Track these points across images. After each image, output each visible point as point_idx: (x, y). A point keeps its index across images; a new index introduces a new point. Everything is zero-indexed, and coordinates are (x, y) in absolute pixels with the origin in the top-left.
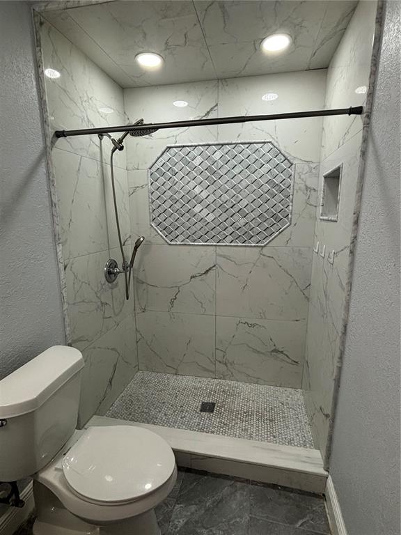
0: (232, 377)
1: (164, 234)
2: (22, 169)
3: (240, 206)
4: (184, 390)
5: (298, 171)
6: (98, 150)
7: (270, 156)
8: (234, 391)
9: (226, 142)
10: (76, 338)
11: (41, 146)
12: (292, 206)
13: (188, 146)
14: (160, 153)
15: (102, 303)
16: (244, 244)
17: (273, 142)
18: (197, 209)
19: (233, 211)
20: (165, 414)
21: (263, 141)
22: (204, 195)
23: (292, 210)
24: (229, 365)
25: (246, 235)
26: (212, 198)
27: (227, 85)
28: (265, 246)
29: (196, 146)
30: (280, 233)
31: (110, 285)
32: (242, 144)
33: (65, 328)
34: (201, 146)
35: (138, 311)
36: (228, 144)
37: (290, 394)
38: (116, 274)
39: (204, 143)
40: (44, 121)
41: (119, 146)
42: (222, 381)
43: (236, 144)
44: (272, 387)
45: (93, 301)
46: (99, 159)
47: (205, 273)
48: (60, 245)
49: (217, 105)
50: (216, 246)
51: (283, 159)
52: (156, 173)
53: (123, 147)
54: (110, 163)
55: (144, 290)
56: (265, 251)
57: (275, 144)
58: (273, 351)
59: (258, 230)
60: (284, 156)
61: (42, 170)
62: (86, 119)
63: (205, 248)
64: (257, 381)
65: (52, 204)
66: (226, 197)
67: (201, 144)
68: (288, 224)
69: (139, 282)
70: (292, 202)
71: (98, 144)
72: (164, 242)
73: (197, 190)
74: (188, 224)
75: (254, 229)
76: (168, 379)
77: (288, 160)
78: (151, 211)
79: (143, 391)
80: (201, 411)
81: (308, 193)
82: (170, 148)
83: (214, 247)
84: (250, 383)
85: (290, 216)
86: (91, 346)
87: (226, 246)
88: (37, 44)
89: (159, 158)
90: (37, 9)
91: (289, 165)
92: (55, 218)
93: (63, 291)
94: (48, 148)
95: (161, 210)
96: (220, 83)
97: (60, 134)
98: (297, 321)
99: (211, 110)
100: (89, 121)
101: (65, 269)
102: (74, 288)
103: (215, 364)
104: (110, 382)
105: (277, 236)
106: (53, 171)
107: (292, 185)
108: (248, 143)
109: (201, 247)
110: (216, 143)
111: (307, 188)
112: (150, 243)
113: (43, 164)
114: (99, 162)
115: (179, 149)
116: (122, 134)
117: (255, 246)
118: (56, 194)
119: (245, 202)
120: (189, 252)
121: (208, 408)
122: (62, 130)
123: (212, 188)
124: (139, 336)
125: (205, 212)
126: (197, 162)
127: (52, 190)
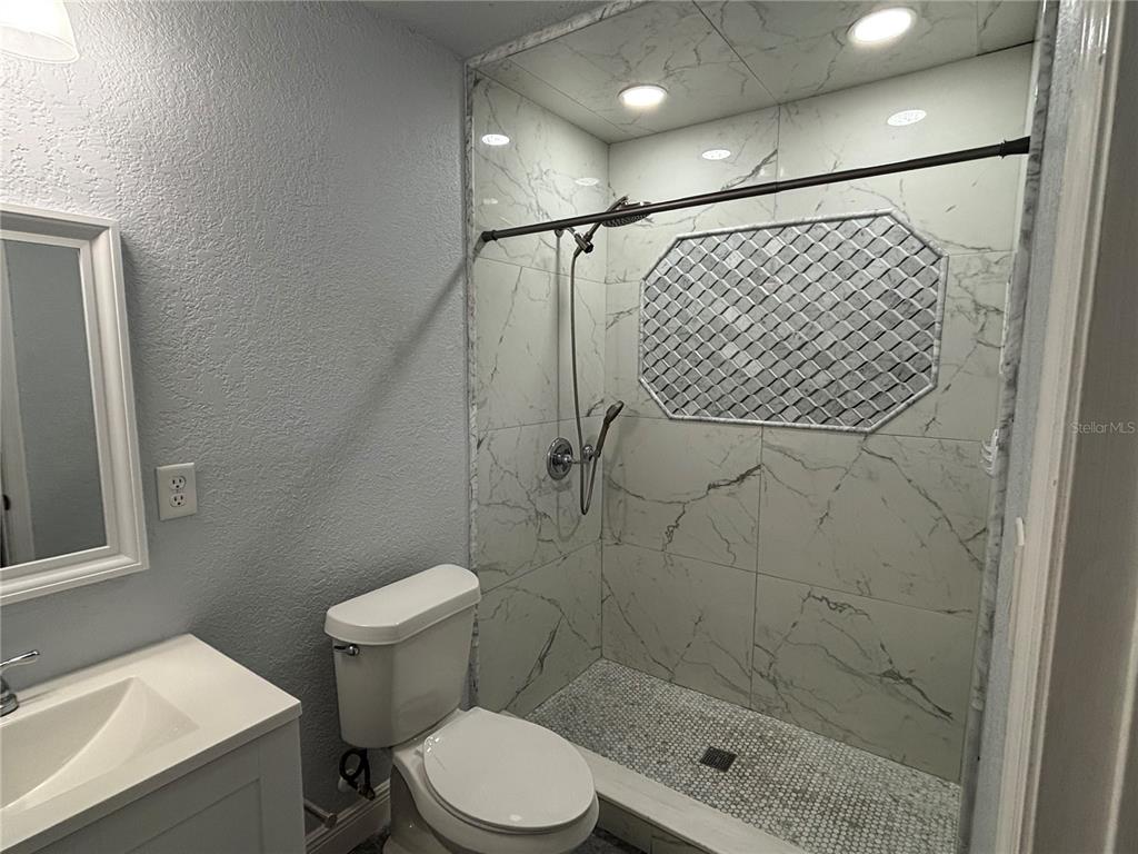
0: (786, 713)
1: (662, 398)
2: (429, 292)
3: (818, 345)
4: (679, 715)
5: (955, 272)
6: (554, 254)
7: (887, 242)
8: (782, 741)
9: (792, 221)
10: (486, 562)
11: (460, 256)
12: (940, 347)
13: (716, 234)
14: (665, 250)
15: (537, 512)
16: (824, 426)
17: (894, 212)
18: (727, 352)
19: (802, 356)
20: (629, 748)
21: (872, 212)
22: (743, 324)
23: (939, 356)
24: (780, 685)
25: (830, 406)
26: (759, 329)
27: (797, 113)
28: (873, 432)
29: (731, 233)
30: (909, 405)
31: (555, 483)
32: (826, 221)
33: (470, 541)
34: (741, 231)
35: (608, 540)
36: (795, 224)
37: (924, 785)
38: (567, 467)
39: (747, 226)
40: (467, 220)
41: (585, 245)
42: (763, 718)
43: (813, 223)
44: (880, 759)
45: (523, 505)
46: (552, 268)
47: (738, 480)
48: (475, 407)
49: (775, 152)
50: (762, 425)
51: (918, 245)
52: (654, 285)
53: (592, 246)
54: (570, 273)
55: (620, 502)
56: (873, 444)
57: (901, 217)
58: (884, 675)
59: (856, 396)
60: (921, 241)
61: (459, 292)
62: (535, 207)
63: (740, 430)
64: (846, 736)
65: (469, 344)
66: (788, 327)
67: (742, 227)
68: (931, 385)
69: (612, 486)
70: (940, 338)
71: (554, 245)
72: (661, 413)
73: (730, 316)
74: (708, 381)
75: (849, 395)
76: (653, 686)
77: (931, 249)
78: (642, 355)
79: (599, 695)
80: (702, 761)
81: (982, 319)
82: (683, 239)
83: (759, 429)
84: (828, 737)
85: (934, 369)
86: (510, 584)
87: (784, 426)
88: (468, 110)
89: (661, 260)
90: (472, 65)
91: (934, 258)
92: (471, 364)
93: (472, 482)
94: (469, 260)
95: (659, 354)
96: (783, 110)
97: (488, 236)
98: (949, 612)
99: (765, 162)
100: (539, 209)
101: (479, 446)
102: (490, 478)
103: (750, 678)
104: (541, 660)
105: (902, 411)
106: (474, 293)
107: (939, 301)
108: (838, 220)
109: (731, 428)
110: (770, 224)
111: (978, 307)
112: (635, 414)
113: (461, 283)
114: (553, 275)
115: (700, 240)
116: (590, 226)
117: (847, 431)
118: (475, 328)
119: (830, 338)
120: (707, 436)
121: (719, 760)
122: (491, 230)
123: (760, 310)
124: (607, 592)
125: (744, 357)
126: (731, 263)
127: (470, 323)
